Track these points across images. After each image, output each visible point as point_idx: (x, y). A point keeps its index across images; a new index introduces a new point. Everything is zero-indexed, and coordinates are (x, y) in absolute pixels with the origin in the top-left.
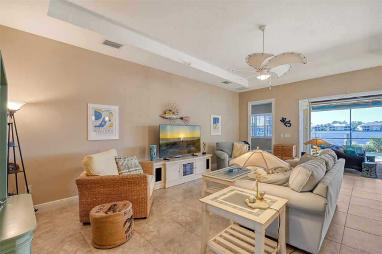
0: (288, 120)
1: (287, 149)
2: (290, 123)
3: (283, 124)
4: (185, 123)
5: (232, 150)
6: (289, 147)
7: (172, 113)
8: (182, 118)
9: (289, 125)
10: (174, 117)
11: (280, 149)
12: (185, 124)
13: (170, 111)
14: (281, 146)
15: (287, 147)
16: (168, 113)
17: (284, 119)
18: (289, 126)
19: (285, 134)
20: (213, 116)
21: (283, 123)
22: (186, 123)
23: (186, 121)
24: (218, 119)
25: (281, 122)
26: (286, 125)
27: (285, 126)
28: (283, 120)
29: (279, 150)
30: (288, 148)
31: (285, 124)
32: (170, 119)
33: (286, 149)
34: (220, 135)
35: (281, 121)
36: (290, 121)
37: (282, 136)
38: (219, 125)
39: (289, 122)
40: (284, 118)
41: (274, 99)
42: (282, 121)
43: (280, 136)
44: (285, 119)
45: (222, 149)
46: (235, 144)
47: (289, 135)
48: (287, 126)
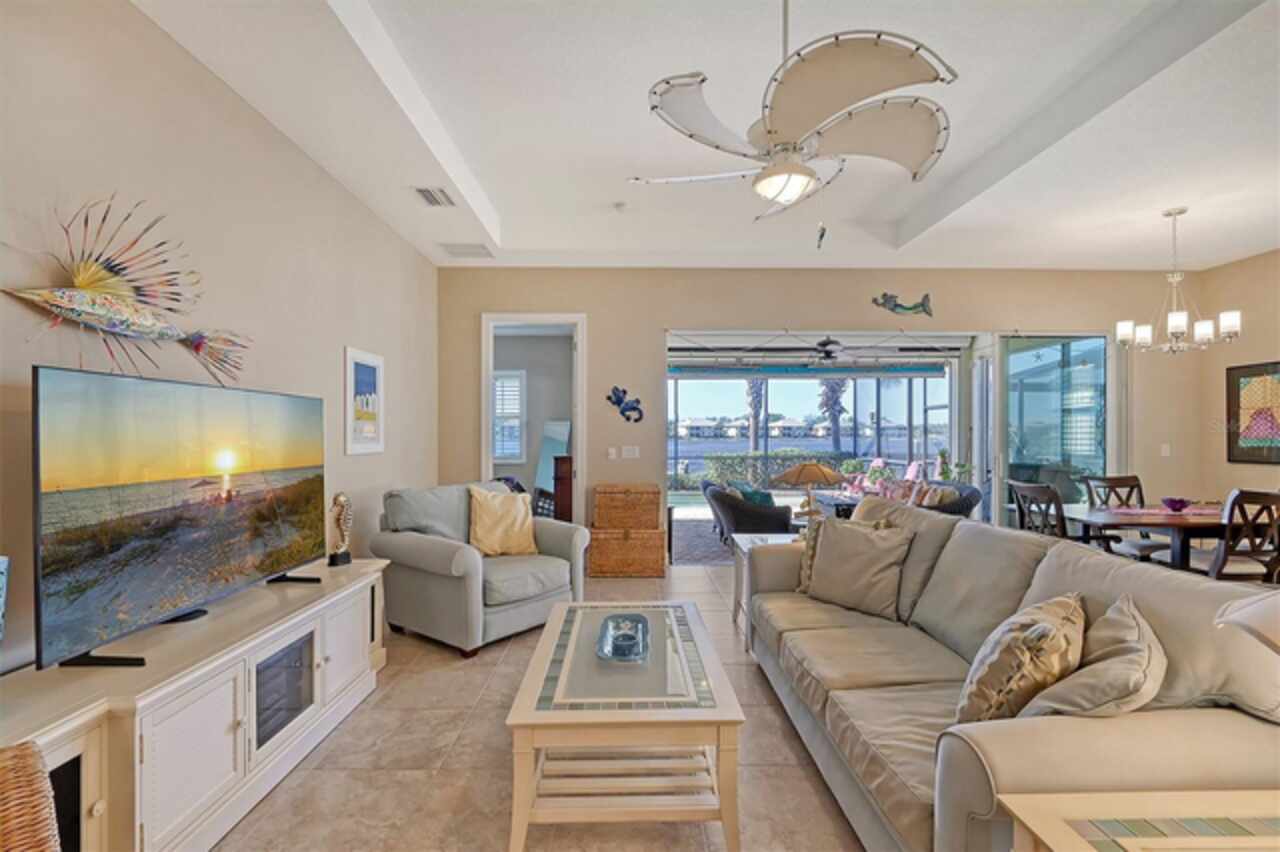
0: (633, 399)
1: (643, 500)
2: (640, 407)
3: (616, 410)
4: (215, 377)
5: (469, 522)
6: (648, 493)
7: (127, 292)
8: (194, 343)
9: (634, 415)
10: (145, 320)
11: (619, 504)
12: (215, 383)
13: (113, 269)
14: (620, 493)
15: (642, 493)
16: (93, 284)
17: (621, 395)
18: (636, 421)
19: (624, 448)
20: (357, 355)
21: (615, 407)
22: (220, 375)
23: (221, 360)
24: (372, 370)
25: (609, 403)
26: (628, 413)
27: (623, 419)
28: (617, 398)
29: (616, 507)
30: (645, 496)
31: (622, 413)
32: (113, 332)
33: (640, 500)
34: (379, 454)
35: (609, 398)
36: (638, 401)
37: (613, 451)
38: (379, 400)
39: (634, 406)
40: (621, 388)
41: (584, 315)
42: (614, 398)
43: (607, 454)
44: (625, 392)
45: (424, 522)
46: (480, 494)
47: (637, 449)
48: (628, 419)
